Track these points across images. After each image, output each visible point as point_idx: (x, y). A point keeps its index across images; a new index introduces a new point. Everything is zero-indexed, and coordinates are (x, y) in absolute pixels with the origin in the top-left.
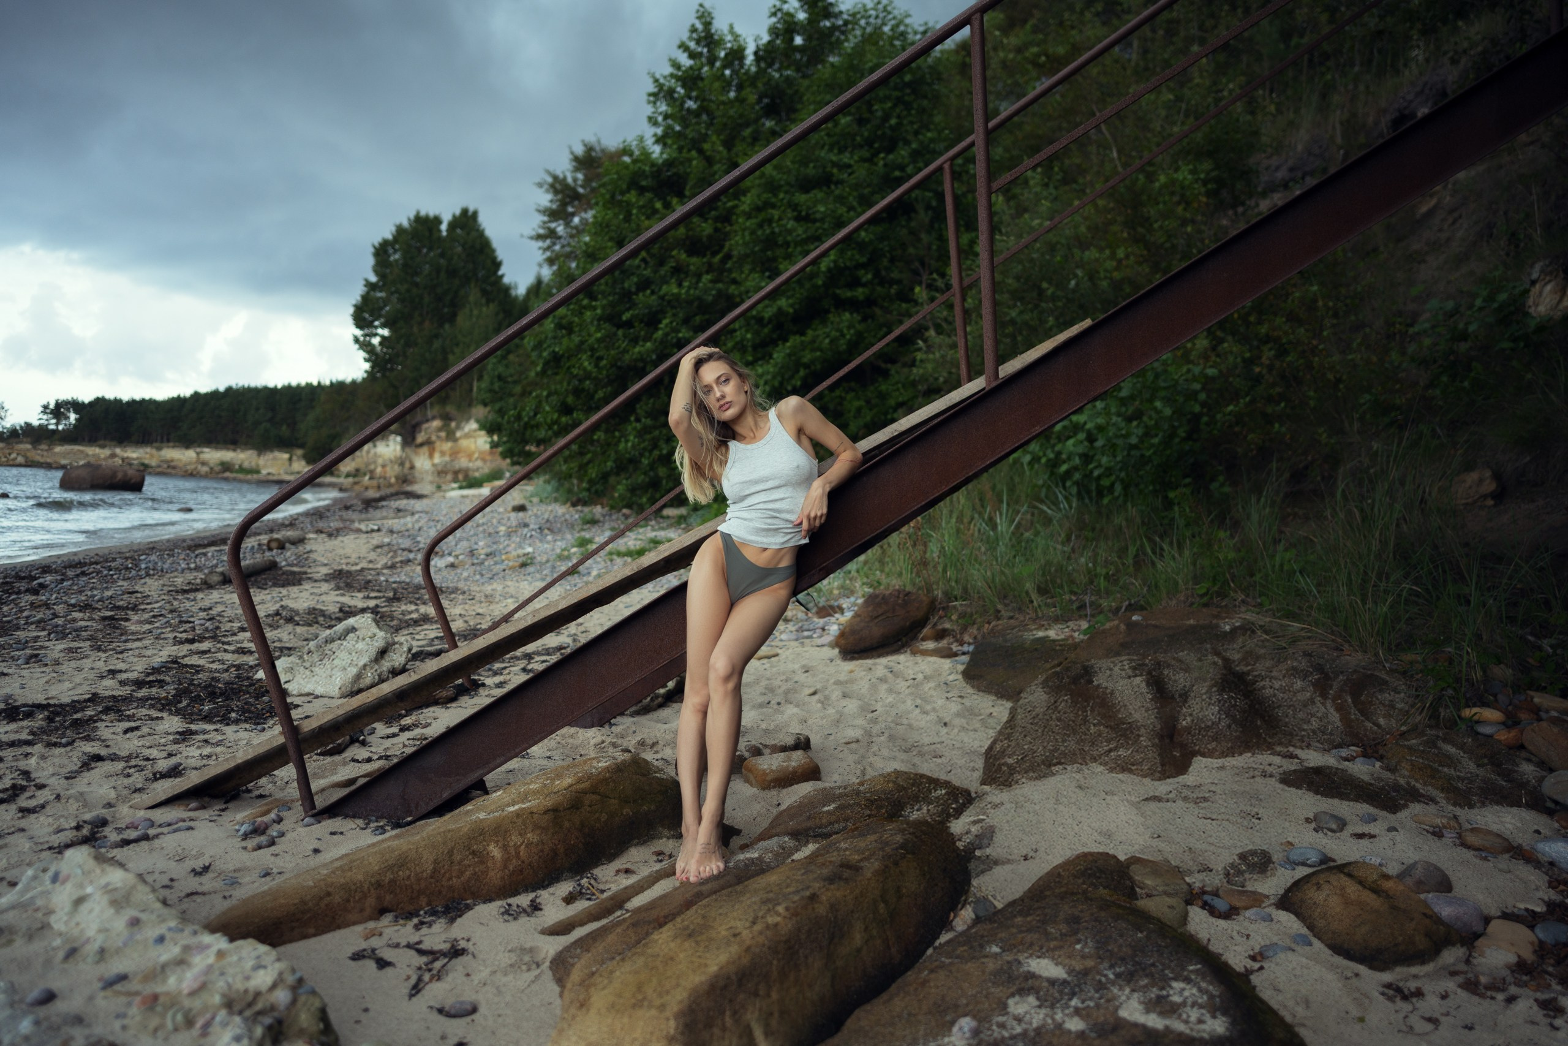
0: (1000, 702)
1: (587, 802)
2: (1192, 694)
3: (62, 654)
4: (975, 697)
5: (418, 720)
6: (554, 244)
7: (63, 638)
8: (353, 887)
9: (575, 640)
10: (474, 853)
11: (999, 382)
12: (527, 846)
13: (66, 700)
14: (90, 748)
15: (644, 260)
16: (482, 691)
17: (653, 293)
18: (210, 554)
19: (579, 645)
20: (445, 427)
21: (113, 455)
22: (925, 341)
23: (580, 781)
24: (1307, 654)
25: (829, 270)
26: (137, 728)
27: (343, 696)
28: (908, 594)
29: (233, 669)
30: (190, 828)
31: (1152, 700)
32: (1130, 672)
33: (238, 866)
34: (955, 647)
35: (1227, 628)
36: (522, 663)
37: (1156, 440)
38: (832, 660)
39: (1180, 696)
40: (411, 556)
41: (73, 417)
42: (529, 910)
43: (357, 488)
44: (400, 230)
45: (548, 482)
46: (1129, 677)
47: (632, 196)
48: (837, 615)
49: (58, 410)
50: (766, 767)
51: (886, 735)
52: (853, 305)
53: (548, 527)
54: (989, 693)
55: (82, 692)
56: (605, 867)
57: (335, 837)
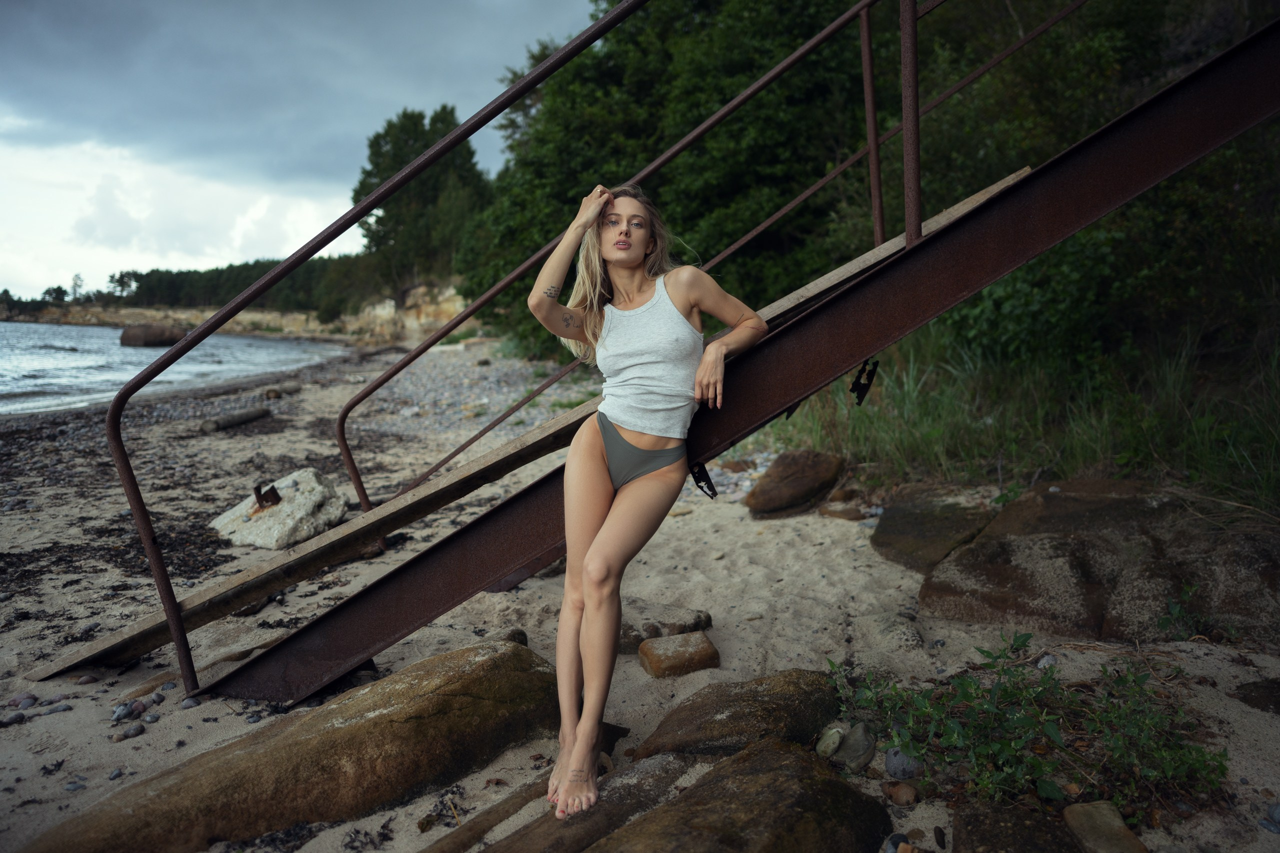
0: (909, 573)
1: (456, 706)
2: (1122, 580)
3: (48, 500)
4: (884, 566)
5: (339, 578)
6: (514, 133)
7: (55, 484)
8: (178, 815)
9: (506, 492)
10: (323, 769)
11: (922, 240)
12: (384, 760)
13: (28, 549)
14: (23, 603)
15: (587, 143)
16: (409, 546)
17: (595, 172)
18: (216, 404)
19: (510, 495)
20: (429, 293)
21: (166, 317)
22: (837, 212)
23: (449, 681)
24: (1249, 538)
25: (750, 148)
26: (77, 582)
27: (280, 548)
28: (817, 455)
29: (192, 517)
30: (70, 708)
31: (1076, 584)
32: (1051, 552)
33: (93, 763)
34: (863, 509)
35: (1155, 504)
36: (453, 515)
37: (1062, 306)
38: (742, 519)
39: (1109, 581)
40: (385, 405)
41: (134, 285)
42: (377, 840)
43: (360, 344)
44: (390, 125)
45: (510, 340)
46: (1051, 558)
47: (575, 87)
48: (750, 471)
49: (122, 280)
50: (661, 652)
51: (791, 611)
52: (772, 181)
53: (505, 380)
54: (898, 562)
55: (44, 542)
56: (476, 775)
57: (207, 724)
